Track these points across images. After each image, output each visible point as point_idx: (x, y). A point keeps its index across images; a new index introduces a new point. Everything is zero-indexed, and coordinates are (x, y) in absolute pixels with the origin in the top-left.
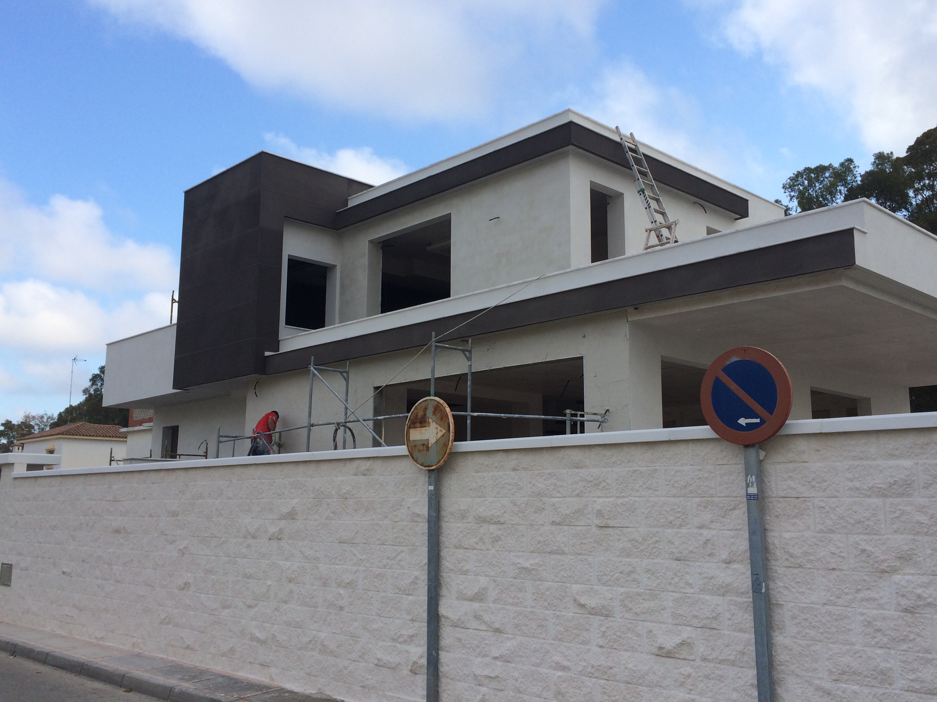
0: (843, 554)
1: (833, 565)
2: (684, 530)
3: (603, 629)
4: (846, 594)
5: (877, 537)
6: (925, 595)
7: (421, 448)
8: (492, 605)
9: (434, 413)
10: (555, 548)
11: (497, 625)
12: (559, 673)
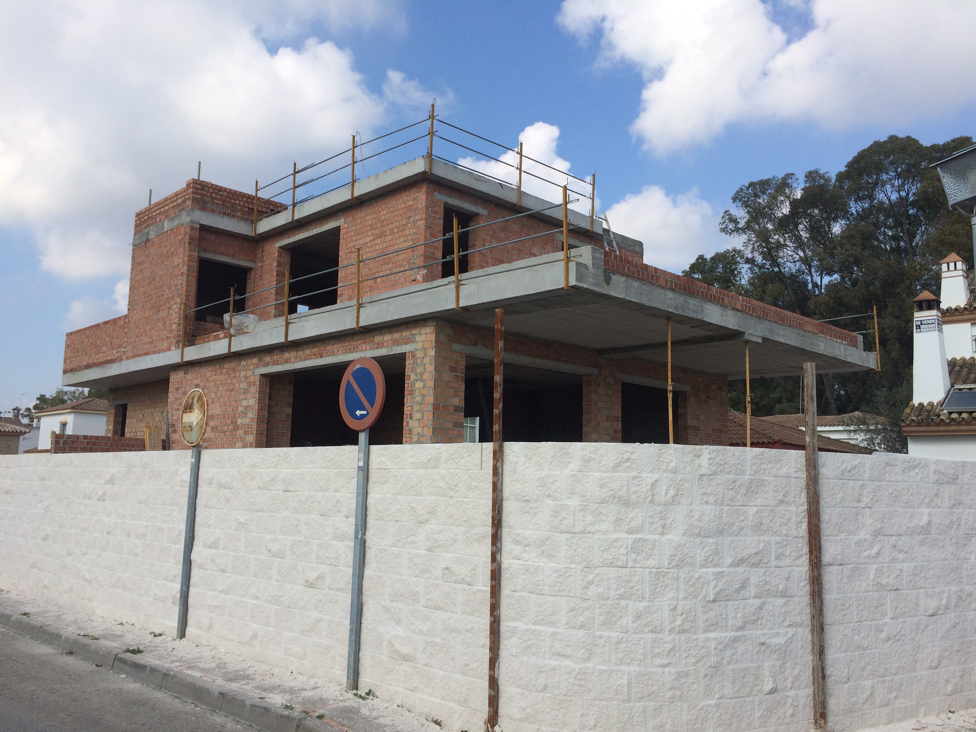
0: (403, 510)
1: (397, 519)
2: (327, 494)
3: (280, 568)
4: (403, 539)
5: (420, 498)
6: (438, 539)
7: (188, 428)
8: (221, 551)
9: (198, 402)
10: (258, 507)
11: (222, 567)
12: (254, 602)
